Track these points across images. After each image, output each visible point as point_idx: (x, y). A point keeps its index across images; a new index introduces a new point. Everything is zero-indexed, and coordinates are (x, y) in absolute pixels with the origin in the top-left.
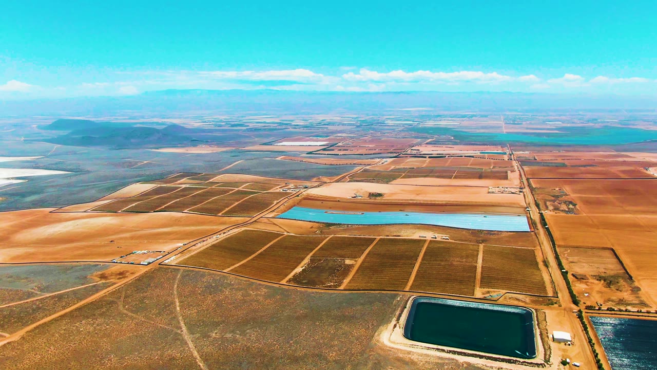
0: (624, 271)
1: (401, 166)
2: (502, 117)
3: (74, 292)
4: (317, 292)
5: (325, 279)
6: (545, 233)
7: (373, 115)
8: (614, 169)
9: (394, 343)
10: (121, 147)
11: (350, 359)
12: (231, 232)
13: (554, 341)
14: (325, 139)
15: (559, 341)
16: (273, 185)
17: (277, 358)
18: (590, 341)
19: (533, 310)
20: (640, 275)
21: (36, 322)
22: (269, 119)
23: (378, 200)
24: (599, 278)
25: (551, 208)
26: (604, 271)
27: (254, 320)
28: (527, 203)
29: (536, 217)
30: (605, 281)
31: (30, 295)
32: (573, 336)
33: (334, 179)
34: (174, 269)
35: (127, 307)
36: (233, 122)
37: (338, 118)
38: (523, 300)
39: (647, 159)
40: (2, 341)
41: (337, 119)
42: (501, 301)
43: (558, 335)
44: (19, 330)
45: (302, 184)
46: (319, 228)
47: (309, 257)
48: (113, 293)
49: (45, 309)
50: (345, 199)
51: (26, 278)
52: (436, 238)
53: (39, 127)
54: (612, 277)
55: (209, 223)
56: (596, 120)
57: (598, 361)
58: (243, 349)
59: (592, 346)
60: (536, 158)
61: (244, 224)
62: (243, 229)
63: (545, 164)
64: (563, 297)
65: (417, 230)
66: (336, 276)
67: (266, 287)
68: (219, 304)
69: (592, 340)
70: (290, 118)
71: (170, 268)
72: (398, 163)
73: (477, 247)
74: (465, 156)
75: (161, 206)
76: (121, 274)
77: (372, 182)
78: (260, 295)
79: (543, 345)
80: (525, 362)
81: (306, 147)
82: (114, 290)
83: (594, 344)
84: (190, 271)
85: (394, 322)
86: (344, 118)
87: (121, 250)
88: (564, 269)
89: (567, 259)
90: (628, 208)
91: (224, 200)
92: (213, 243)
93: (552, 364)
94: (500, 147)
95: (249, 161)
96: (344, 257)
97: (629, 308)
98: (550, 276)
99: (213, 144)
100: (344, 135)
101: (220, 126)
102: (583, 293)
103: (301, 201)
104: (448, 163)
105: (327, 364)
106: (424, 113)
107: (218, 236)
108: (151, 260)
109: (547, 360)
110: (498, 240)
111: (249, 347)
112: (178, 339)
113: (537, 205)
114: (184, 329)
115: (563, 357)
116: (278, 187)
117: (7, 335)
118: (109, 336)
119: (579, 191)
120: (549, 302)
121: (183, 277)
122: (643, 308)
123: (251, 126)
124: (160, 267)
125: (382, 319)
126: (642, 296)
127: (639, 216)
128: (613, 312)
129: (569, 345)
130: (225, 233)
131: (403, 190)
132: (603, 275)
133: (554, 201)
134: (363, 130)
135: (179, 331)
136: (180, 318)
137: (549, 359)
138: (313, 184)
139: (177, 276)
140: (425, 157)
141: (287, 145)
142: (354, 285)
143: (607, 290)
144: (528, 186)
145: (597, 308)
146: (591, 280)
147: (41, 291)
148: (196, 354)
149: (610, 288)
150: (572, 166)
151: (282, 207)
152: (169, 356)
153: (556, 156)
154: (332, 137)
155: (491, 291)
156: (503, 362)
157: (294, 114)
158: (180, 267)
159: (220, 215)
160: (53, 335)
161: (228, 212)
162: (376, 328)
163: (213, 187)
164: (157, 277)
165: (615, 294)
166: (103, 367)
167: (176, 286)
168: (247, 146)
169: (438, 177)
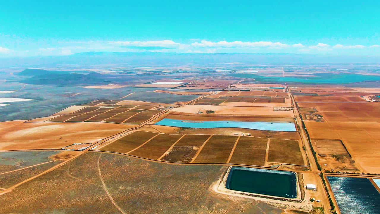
0: (347, 152)
1: (225, 96)
2: (283, 68)
3: (41, 166)
4: (177, 165)
5: (182, 158)
6: (304, 132)
7: (209, 67)
8: (345, 97)
9: (220, 191)
10: (63, 85)
11: (196, 199)
12: (129, 132)
13: (307, 189)
14: (181, 80)
15: (309, 189)
16: (152, 107)
17: (156, 199)
18: (326, 189)
19: (296, 173)
20: (354, 154)
21: (21, 182)
22: (149, 69)
23: (212, 114)
24: (333, 156)
25: (308, 118)
26: (336, 152)
27: (142, 180)
28: (295, 116)
29: (299, 123)
30: (336, 157)
31: (16, 168)
32: (317, 186)
33: (187, 103)
34: (97, 153)
35: (71, 173)
36: (129, 70)
37: (189, 69)
38: (291, 168)
39: (363, 91)
40: (1, 192)
42: (279, 168)
43: (309, 186)
44: (11, 186)
45: (169, 106)
46: (178, 130)
47: (173, 146)
48: (63, 166)
49: (25, 175)
50: (192, 114)
51: (13, 159)
52: (244, 135)
53: (15, 74)
54: (340, 155)
55: (116, 128)
56: (336, 69)
57: (330, 199)
58: (137, 195)
59: (327, 192)
60: (301, 91)
61: (136, 128)
62: (136, 131)
63: (306, 94)
64: (313, 166)
65: (233, 131)
66: (188, 156)
67: (149, 162)
68: (123, 172)
69: (327, 188)
70: (162, 68)
71: (94, 153)
72: (224, 94)
73: (267, 140)
74: (261, 90)
75: (88, 119)
76: (67, 156)
77: (208, 105)
78: (146, 167)
79: (301, 191)
80: (291, 200)
81: (171, 85)
82: (64, 164)
83: (328, 190)
84: (106, 154)
85: (220, 180)
86: (192, 68)
87: (67, 142)
88: (314, 151)
89: (316, 146)
90: (351, 118)
91: (123, 115)
92: (119, 139)
93: (306, 201)
94: (281, 85)
95: (138, 93)
96: (192, 146)
97: (348, 171)
98: (306, 155)
99: (117, 84)
100: (192, 78)
101: (121, 73)
102: (324, 164)
103: (168, 115)
104: (251, 94)
105: (183, 202)
106: (238, 66)
107: (121, 135)
108: (84, 148)
109: (303, 199)
110: (279, 136)
111: (140, 194)
112: (101, 190)
113: (301, 117)
114: (104, 185)
115: (311, 197)
116: (155, 108)
117: (5, 189)
118: (62, 189)
119: (324, 109)
120: (305, 169)
121: (102, 157)
122: (356, 172)
123: (138, 73)
124: (89, 152)
125: (214, 178)
126: (355, 165)
127: (356, 123)
128: (339, 174)
129: (315, 191)
130: (125, 133)
131: (226, 109)
132: (335, 154)
133: (310, 115)
134: (203, 75)
135: (101, 186)
136: (102, 179)
137: (304, 198)
138: (174, 106)
139: (99, 156)
140: (239, 91)
141: (159, 84)
142: (199, 161)
143: (337, 162)
144: (296, 106)
145: (331, 172)
146: (328, 157)
147: (22, 165)
148: (111, 198)
149: (338, 161)
150: (321, 95)
151: (157, 119)
152: (96, 199)
153: (312, 90)
154: (185, 79)
155: (274, 163)
156: (279, 200)
157: (163, 66)
158: (101, 152)
159: (121, 123)
160: (31, 189)
161: (127, 121)
162: (210, 183)
163: (118, 108)
164: (87, 157)
165: (341, 164)
166: (60, 205)
167: (98, 162)
168: (137, 85)
169: (245, 101)
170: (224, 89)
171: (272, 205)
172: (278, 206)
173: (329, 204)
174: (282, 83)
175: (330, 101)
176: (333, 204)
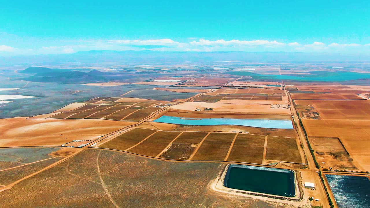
0: (344, 150)
1: (223, 93)
2: (279, 66)
3: (41, 163)
4: (175, 162)
5: (180, 155)
6: (302, 130)
7: (207, 65)
8: (340, 95)
9: (218, 189)
10: (65, 83)
11: (194, 197)
12: (128, 129)
13: (305, 187)
14: (180, 78)
15: (308, 188)
16: (151, 104)
17: (154, 198)
18: (325, 187)
19: (294, 171)
20: (353, 152)
21: (20, 179)
22: (148, 67)
23: (209, 112)
24: (331, 154)
25: (305, 116)
26: (333, 150)
27: (141, 177)
28: (292, 113)
29: (297, 121)
30: (334, 155)
31: (17, 164)
32: (316, 185)
33: (185, 100)
34: (96, 150)
35: (70, 170)
36: (128, 68)
38: (289, 166)
39: (359, 89)
41: (187, 67)
42: (277, 166)
43: (308, 184)
44: (11, 183)
45: (167, 103)
46: (177, 127)
47: (171, 143)
48: (63, 163)
49: (25, 172)
50: (191, 111)
51: (14, 155)
52: (241, 132)
53: (19, 72)
54: (338, 153)
55: (115, 125)
56: (331, 67)
57: (329, 198)
58: (135, 193)
59: (326, 190)
60: (298, 88)
61: (135, 125)
62: (135, 128)
63: (303, 92)
64: (311, 165)
65: (231, 128)
66: (186, 154)
67: (148, 159)
68: (121, 169)
69: (326, 187)
70: (161, 66)
71: (94, 150)
72: (222, 91)
73: (264, 137)
74: (258, 88)
75: (88, 116)
76: (67, 152)
77: (206, 102)
78: (144, 164)
79: (299, 190)
80: (289, 199)
81: (169, 83)
82: (63, 161)
83: (327, 189)
84: (105, 151)
85: (218, 178)
86: (191, 66)
87: (67, 139)
88: (312, 149)
89: (313, 144)
90: (348, 116)
91: (123, 112)
92: (118, 136)
93: (304, 200)
94: (277, 82)
95: (137, 90)
96: (190, 143)
97: (347, 170)
98: (304, 153)
99: (117, 81)
100: (191, 76)
101: (121, 71)
102: (322, 162)
103: (166, 112)
104: (249, 91)
105: (181, 201)
106: (235, 64)
107: (121, 132)
108: (83, 145)
109: (301, 198)
110: (276, 134)
111: (138, 192)
112: (100, 188)
113: (298, 115)
114: (103, 182)
115: (310, 196)
116: (154, 105)
117: (4, 186)
118: (61, 186)
119: (321, 107)
120: (303, 167)
121: (101, 154)
122: (354, 170)
123: (138, 71)
124: (89, 149)
125: (212, 177)
126: (354, 163)
127: (354, 120)
128: (338, 172)
129: (314, 190)
130: (124, 130)
131: (223, 107)
132: (333, 152)
133: (307, 112)
134: (201, 73)
135: (100, 184)
136: (100, 176)
138: (173, 103)
139: (98, 153)
140: (236, 88)
141: (159, 81)
142: (196, 158)
143: (335, 160)
144: (293, 104)
145: (329, 170)
146: (326, 155)
147: (22, 162)
148: (109, 195)
149: (336, 159)
150: (317, 93)
151: (156, 116)
152: (95, 197)
153: (308, 88)
154: (184, 77)
155: (272, 161)
156: (278, 199)
157: (162, 64)
158: (100, 149)
159: (121, 121)
160: (30, 186)
161: (126, 118)
162: (208, 181)
163: (117, 105)
164: (87, 154)
165: (339, 162)
166: (58, 203)
167: (97, 159)
168: (136, 82)
169: (243, 99)
170: (221, 87)
171: (271, 204)
172: (276, 205)
173: (328, 203)
174: (279, 81)
175: (326, 98)
176: (332, 203)
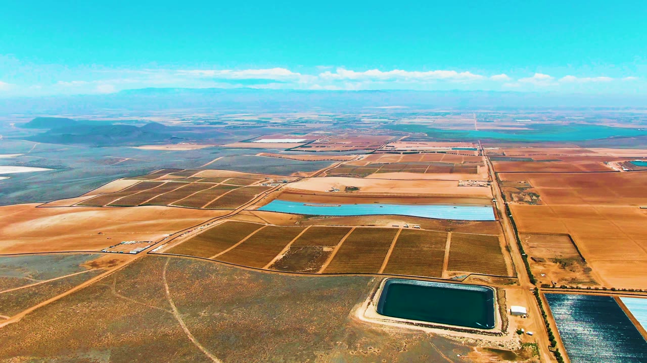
0: (578, 254)
1: (377, 162)
2: (474, 115)
3: (68, 279)
4: (297, 277)
5: (305, 265)
6: (509, 222)
7: (350, 113)
8: (576, 164)
9: (368, 318)
10: (101, 144)
11: (328, 332)
12: (214, 223)
13: (511, 314)
14: (303, 136)
15: (516, 314)
16: (253, 180)
17: (262, 332)
18: (543, 314)
19: (494, 289)
20: (591, 258)
21: (34, 305)
22: (248, 117)
23: (354, 193)
24: (556, 261)
25: (516, 199)
26: (560, 254)
27: (239, 301)
28: (494, 195)
29: (501, 207)
30: (560, 263)
31: (26, 282)
32: (528, 309)
33: (312, 174)
34: (162, 257)
35: (119, 291)
36: (212, 120)
37: (316, 116)
38: (486, 280)
39: (609, 154)
40: (2, 323)
41: (314, 117)
42: (466, 281)
43: (515, 309)
44: (19, 312)
45: (282, 179)
46: (298, 219)
47: (289, 245)
48: (105, 279)
49: (41, 294)
50: (323, 192)
51: (20, 267)
52: (408, 227)
53: (17, 125)
54: (567, 259)
55: (191, 216)
56: (564, 118)
57: (549, 331)
58: (230, 326)
59: (544, 318)
60: (505, 153)
61: (226, 216)
62: (226, 220)
63: (513, 159)
64: (521, 278)
65: (391, 220)
66: (314, 262)
67: (250, 272)
68: (206, 288)
69: (545, 313)
70: (269, 115)
71: (158, 257)
72: (375, 159)
73: (446, 234)
74: (438, 152)
75: (145, 201)
76: (111, 262)
77: (349, 177)
78: (244, 279)
79: (502, 318)
80: (484, 332)
81: (285, 144)
82: (106, 276)
83: (546, 316)
84: (177, 258)
85: (368, 300)
86: (322, 115)
87: (111, 241)
88: (524, 253)
89: (528, 245)
90: (587, 199)
91: (205, 194)
92: (198, 234)
93: (509, 333)
94: (471, 144)
95: (229, 158)
96: (323, 244)
97: (580, 286)
98: (511, 259)
99: (192, 142)
100: (321, 132)
101: (199, 124)
102: (540, 274)
103: (280, 195)
104: (421, 158)
105: (307, 336)
106: (399, 111)
107: (202, 227)
108: (139, 249)
109: (504, 330)
110: (467, 229)
111: (236, 324)
112: (170, 318)
113: (503, 197)
114: (175, 309)
115: (519, 327)
116: (258, 182)
117: (8, 318)
118: (104, 316)
119: (543, 184)
120: (509, 282)
121: (171, 264)
122: (592, 286)
123: (230, 124)
124: (148, 256)
125: (358, 298)
126: (592, 275)
127: (595, 206)
128: (565, 290)
129: (525, 317)
130: (209, 224)
131: (378, 184)
132: (559, 258)
133: (519, 193)
134: (340, 128)
135: (170, 312)
136: (171, 300)
137: (506, 329)
138: (292, 179)
139: (166, 263)
140: (400, 153)
141: (265, 142)
142: (332, 270)
143: (562, 271)
144: (496, 179)
145: (551, 286)
146: (548, 263)
147: (35, 279)
148: (186, 330)
149: (564, 269)
150: (538, 161)
151: (262, 200)
152: (162, 332)
153: (523, 152)
154: (309, 134)
155: (457, 273)
156: (466, 332)
157: (273, 113)
158: (167, 256)
159: (203, 208)
160: (51, 317)
161: (211, 205)
162: (351, 305)
163: (195, 182)
164: (146, 264)
165: (569, 274)
166: (101, 343)
167: (164, 273)
168: (227, 144)
169: (411, 171)
170: (374, 151)
171: (454, 341)
172: (463, 342)
173: (547, 338)
174: (473, 141)
175: (552, 170)
176: (554, 338)
